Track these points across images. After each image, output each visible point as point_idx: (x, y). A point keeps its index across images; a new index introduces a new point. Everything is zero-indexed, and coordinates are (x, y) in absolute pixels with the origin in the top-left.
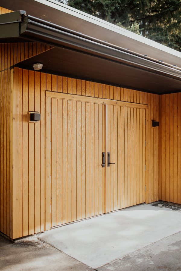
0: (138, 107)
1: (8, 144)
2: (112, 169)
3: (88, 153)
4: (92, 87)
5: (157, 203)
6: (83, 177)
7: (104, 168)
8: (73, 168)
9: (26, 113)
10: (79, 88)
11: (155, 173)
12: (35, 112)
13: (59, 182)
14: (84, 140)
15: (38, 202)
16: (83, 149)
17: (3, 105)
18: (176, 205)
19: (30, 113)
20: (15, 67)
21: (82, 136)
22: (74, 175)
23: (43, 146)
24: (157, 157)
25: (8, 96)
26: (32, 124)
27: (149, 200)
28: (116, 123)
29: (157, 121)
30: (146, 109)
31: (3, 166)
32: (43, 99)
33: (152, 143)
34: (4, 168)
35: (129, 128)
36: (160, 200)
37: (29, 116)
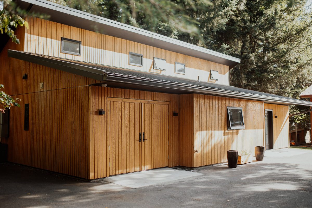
0: (163, 103)
1: (87, 127)
2: (146, 143)
3: (131, 133)
4: (133, 93)
5: (177, 167)
6: (128, 148)
7: (140, 143)
8: (122, 142)
9: (97, 110)
10: (126, 94)
11: (175, 147)
12: (101, 109)
13: (114, 149)
14: (128, 125)
15: (102, 160)
16: (128, 131)
17: (83, 105)
18: (189, 169)
19: (99, 110)
20: (92, 86)
21: (127, 123)
22: (123, 146)
23: (105, 128)
24: (177, 136)
25: (87, 101)
26: (100, 116)
27: (171, 165)
28: (148, 114)
29: (177, 112)
30: (169, 105)
31: (83, 140)
32: (106, 102)
33: (173, 127)
34: (84, 141)
35: (157, 117)
36: (179, 166)
37: (99, 112)
